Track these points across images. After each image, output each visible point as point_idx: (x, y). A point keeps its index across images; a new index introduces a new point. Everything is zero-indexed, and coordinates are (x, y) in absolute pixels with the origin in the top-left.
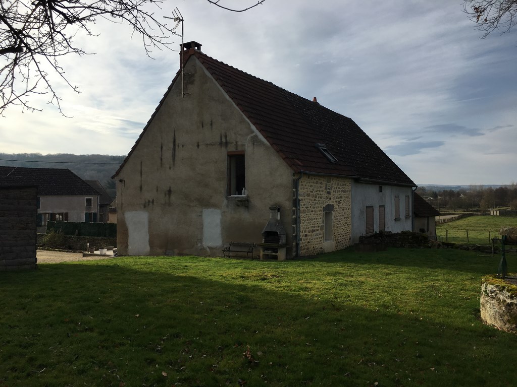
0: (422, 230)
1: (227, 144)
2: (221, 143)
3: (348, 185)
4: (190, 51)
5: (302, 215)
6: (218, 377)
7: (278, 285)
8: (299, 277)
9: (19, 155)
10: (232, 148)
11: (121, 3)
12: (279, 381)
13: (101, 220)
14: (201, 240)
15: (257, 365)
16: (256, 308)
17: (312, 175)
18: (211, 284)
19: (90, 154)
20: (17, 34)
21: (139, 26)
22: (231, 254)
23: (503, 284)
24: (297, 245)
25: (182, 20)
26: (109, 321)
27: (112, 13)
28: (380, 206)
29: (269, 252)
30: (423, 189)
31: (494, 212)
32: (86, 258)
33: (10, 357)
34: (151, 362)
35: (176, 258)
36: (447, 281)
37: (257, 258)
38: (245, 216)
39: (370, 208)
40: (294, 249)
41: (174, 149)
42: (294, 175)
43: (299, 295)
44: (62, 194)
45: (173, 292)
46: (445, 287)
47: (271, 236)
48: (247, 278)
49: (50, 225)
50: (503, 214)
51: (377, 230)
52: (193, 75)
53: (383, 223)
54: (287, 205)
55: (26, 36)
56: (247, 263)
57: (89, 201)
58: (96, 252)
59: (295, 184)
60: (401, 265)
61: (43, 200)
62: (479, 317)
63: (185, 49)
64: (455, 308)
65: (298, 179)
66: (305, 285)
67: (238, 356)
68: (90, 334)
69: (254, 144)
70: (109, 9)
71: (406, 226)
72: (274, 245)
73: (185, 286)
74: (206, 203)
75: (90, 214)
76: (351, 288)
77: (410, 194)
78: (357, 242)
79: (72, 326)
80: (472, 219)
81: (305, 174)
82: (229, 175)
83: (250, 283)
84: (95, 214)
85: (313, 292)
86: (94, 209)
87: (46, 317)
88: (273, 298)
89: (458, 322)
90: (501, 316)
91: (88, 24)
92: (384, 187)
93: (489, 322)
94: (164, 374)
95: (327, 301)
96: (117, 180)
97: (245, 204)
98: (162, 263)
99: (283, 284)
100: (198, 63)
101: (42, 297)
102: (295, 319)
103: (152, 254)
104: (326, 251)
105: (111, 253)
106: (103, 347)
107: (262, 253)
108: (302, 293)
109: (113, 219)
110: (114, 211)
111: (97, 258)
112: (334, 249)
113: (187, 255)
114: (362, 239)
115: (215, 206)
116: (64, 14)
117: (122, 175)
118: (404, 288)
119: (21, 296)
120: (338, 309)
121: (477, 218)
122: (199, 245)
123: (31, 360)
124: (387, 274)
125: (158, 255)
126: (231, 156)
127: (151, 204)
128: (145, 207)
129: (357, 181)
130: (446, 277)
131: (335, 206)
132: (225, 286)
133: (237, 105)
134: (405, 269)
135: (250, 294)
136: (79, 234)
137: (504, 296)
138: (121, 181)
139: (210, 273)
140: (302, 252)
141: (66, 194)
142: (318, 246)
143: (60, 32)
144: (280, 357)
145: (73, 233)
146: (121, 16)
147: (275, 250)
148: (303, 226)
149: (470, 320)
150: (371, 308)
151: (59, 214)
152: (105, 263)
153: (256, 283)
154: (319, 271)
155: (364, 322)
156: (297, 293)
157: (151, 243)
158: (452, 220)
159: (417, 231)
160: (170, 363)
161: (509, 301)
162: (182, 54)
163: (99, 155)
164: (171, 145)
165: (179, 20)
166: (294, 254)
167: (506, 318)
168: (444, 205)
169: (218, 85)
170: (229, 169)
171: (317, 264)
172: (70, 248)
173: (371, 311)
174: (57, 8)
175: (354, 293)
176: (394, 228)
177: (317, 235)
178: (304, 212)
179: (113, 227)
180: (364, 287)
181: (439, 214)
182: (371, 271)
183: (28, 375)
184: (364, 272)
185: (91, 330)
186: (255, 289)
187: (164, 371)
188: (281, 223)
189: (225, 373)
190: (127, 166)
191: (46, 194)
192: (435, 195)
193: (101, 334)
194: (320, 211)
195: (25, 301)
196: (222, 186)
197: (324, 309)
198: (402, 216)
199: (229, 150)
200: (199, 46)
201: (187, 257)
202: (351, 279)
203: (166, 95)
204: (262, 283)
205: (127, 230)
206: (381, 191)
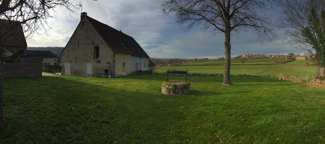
0: (151, 70)
1: (94, 43)
2: (92, 43)
3: (130, 57)
4: (84, 15)
5: (116, 65)
6: (88, 111)
7: (108, 85)
8: (114, 83)
9: (38, 47)
10: (95, 45)
11: (63, 1)
12: (106, 112)
13: (58, 65)
14: (86, 72)
15: (100, 108)
16: (101, 92)
17: (119, 53)
18: (88, 84)
19: (56, 47)
20: (36, 13)
21: (68, 7)
22: (95, 76)
23: (167, 83)
24: (114, 74)
25: (82, 6)
26: (59, 92)
27: (60, 4)
28: (140, 63)
29: (106, 76)
30: (152, 59)
31: (169, 65)
32: (54, 75)
33: (35, 99)
34: (69, 105)
35: (78, 77)
36: (155, 83)
37: (102, 77)
38: (99, 65)
39: (137, 64)
40: (113, 75)
41: (78, 45)
42: (114, 53)
43: (114, 88)
44: (48, 58)
45: (77, 86)
46: (154, 85)
47: (107, 71)
48: (99, 83)
49: (46, 66)
50: (171, 66)
51: (139, 70)
52: (84, 23)
53: (141, 68)
54: (112, 62)
55: (38, 14)
56: (99, 79)
57: (55, 60)
58: (56, 73)
59: (114, 56)
60: (144, 79)
61: (44, 59)
62: (161, 92)
63: (82, 15)
64: (156, 90)
65: (115, 54)
66: (116, 85)
67: (95, 105)
68: (54, 95)
69: (102, 44)
70: (60, 3)
71: (147, 69)
72: (107, 74)
73: (80, 85)
74: (87, 61)
75: (55, 63)
76: (129, 86)
77: (148, 59)
78: (133, 73)
79: (50, 93)
80: (164, 67)
81: (117, 53)
82: (94, 53)
83: (99, 84)
84: (56, 63)
85: (118, 87)
86: (56, 62)
87: (43, 90)
88: (106, 89)
89: (155, 93)
90: (166, 91)
91: (54, 8)
92: (141, 58)
93: (163, 93)
94: (73, 109)
95: (122, 89)
96: (62, 54)
97: (99, 61)
98: (74, 78)
99: (110, 85)
100: (86, 19)
101: (43, 84)
102: (112, 95)
103: (71, 75)
104: (123, 75)
105: (60, 74)
106: (57, 99)
107: (104, 76)
108: (115, 87)
109: (61, 65)
110: (61, 62)
111: (56, 75)
112: (126, 75)
113: (82, 76)
114: (134, 72)
115: (90, 62)
116: (48, 6)
117: (63, 53)
118: (144, 86)
119: (38, 84)
120: (125, 92)
121: (165, 67)
122: (85, 73)
123: (40, 100)
124: (140, 82)
125: (73, 76)
126: (95, 47)
127: (71, 61)
128: (70, 62)
129: (133, 55)
130: (155, 82)
131: (126, 63)
132: (92, 85)
133: (97, 32)
134: (145, 80)
135: (99, 88)
136: (52, 69)
137: (167, 86)
138: (63, 54)
139: (88, 81)
140: (116, 76)
141: (50, 58)
142: (121, 74)
143: (47, 12)
144: (107, 106)
145: (51, 68)
146: (63, 5)
147: (108, 75)
148: (116, 68)
149: (159, 93)
150: (134, 91)
151: (48, 63)
152: (58, 77)
153: (101, 84)
154: (120, 81)
155: (131, 95)
156: (113, 87)
157: (71, 72)
158: (159, 67)
159: (150, 70)
160: (75, 106)
161: (168, 87)
162: (81, 16)
163: (57, 47)
164: (78, 44)
165: (81, 5)
166: (113, 76)
167: (167, 91)
168: (157, 63)
169: (92, 26)
170: (94, 51)
171: (120, 79)
172: (50, 72)
173: (134, 92)
174: (46, 4)
175: (130, 87)
176: (143, 69)
177: (120, 71)
178: (117, 64)
179: (61, 67)
180: (133, 85)
181: (156, 66)
182: (136, 81)
183: (39, 104)
184: (133, 81)
185: (54, 94)
186: (101, 86)
187: (73, 108)
188: (110, 67)
189: (90, 110)
190: (65, 50)
191: (44, 58)
192: (155, 60)
193: (57, 96)
194: (121, 64)
195: (39, 85)
196: (92, 56)
197: (121, 92)
198: (146, 66)
199: (95, 46)
200: (86, 13)
201: (81, 77)
202: (129, 83)
203: (76, 29)
204: (103, 85)
205: (64, 68)
206: (140, 59)
